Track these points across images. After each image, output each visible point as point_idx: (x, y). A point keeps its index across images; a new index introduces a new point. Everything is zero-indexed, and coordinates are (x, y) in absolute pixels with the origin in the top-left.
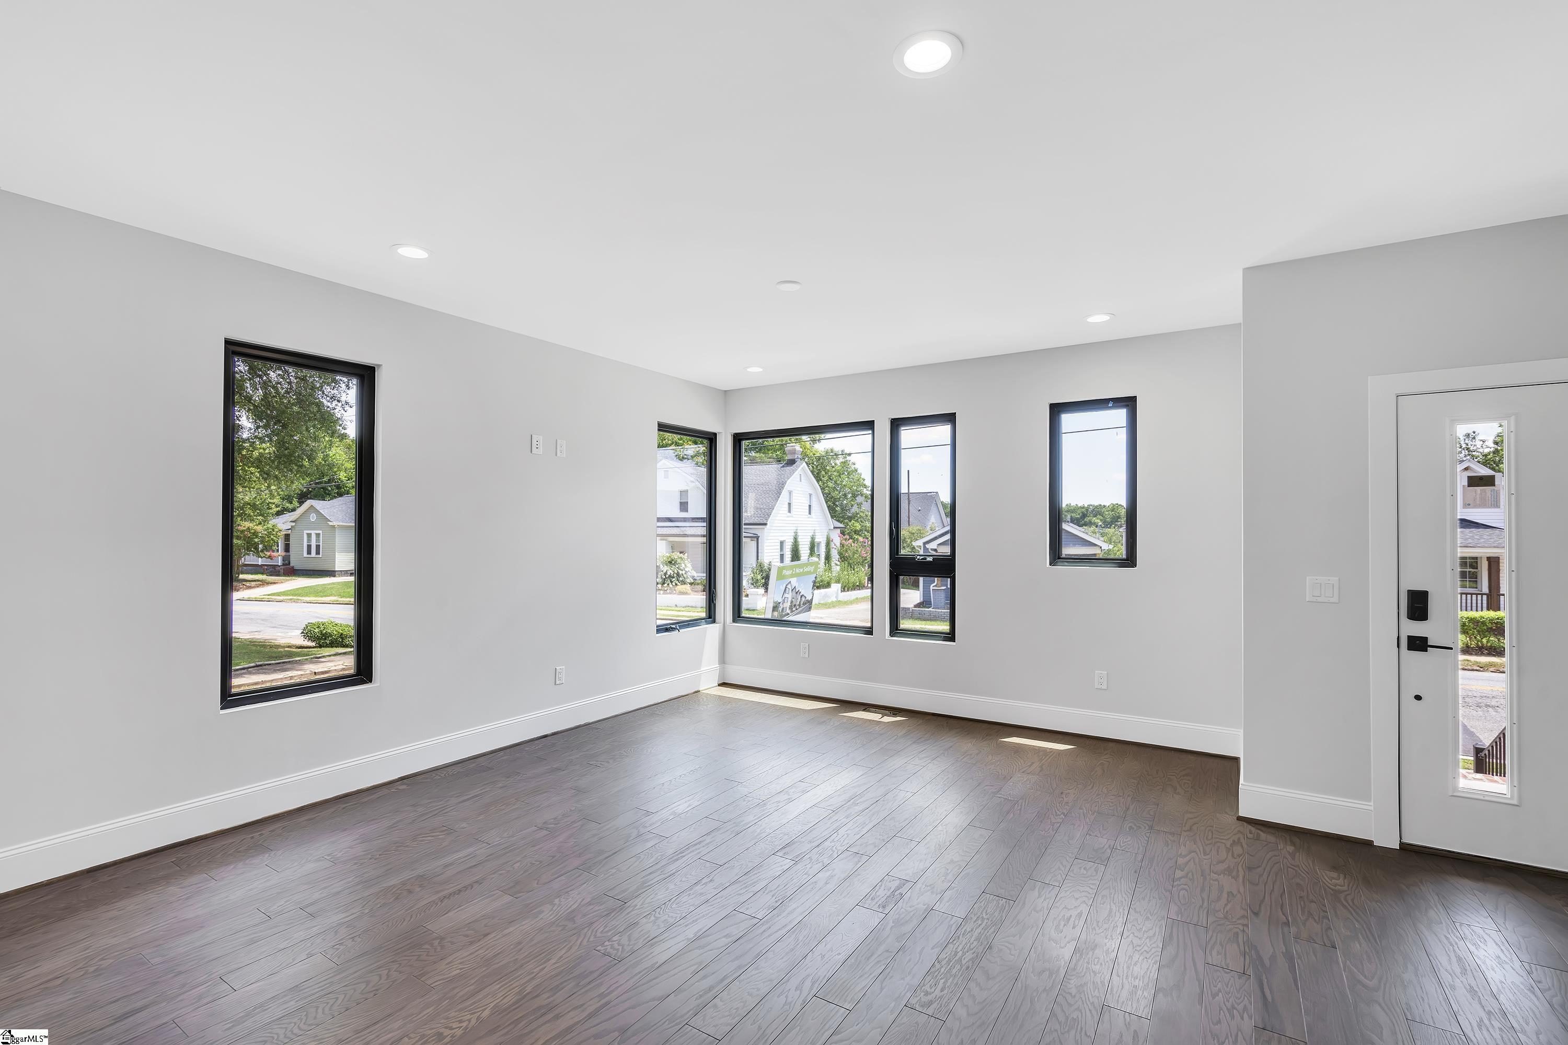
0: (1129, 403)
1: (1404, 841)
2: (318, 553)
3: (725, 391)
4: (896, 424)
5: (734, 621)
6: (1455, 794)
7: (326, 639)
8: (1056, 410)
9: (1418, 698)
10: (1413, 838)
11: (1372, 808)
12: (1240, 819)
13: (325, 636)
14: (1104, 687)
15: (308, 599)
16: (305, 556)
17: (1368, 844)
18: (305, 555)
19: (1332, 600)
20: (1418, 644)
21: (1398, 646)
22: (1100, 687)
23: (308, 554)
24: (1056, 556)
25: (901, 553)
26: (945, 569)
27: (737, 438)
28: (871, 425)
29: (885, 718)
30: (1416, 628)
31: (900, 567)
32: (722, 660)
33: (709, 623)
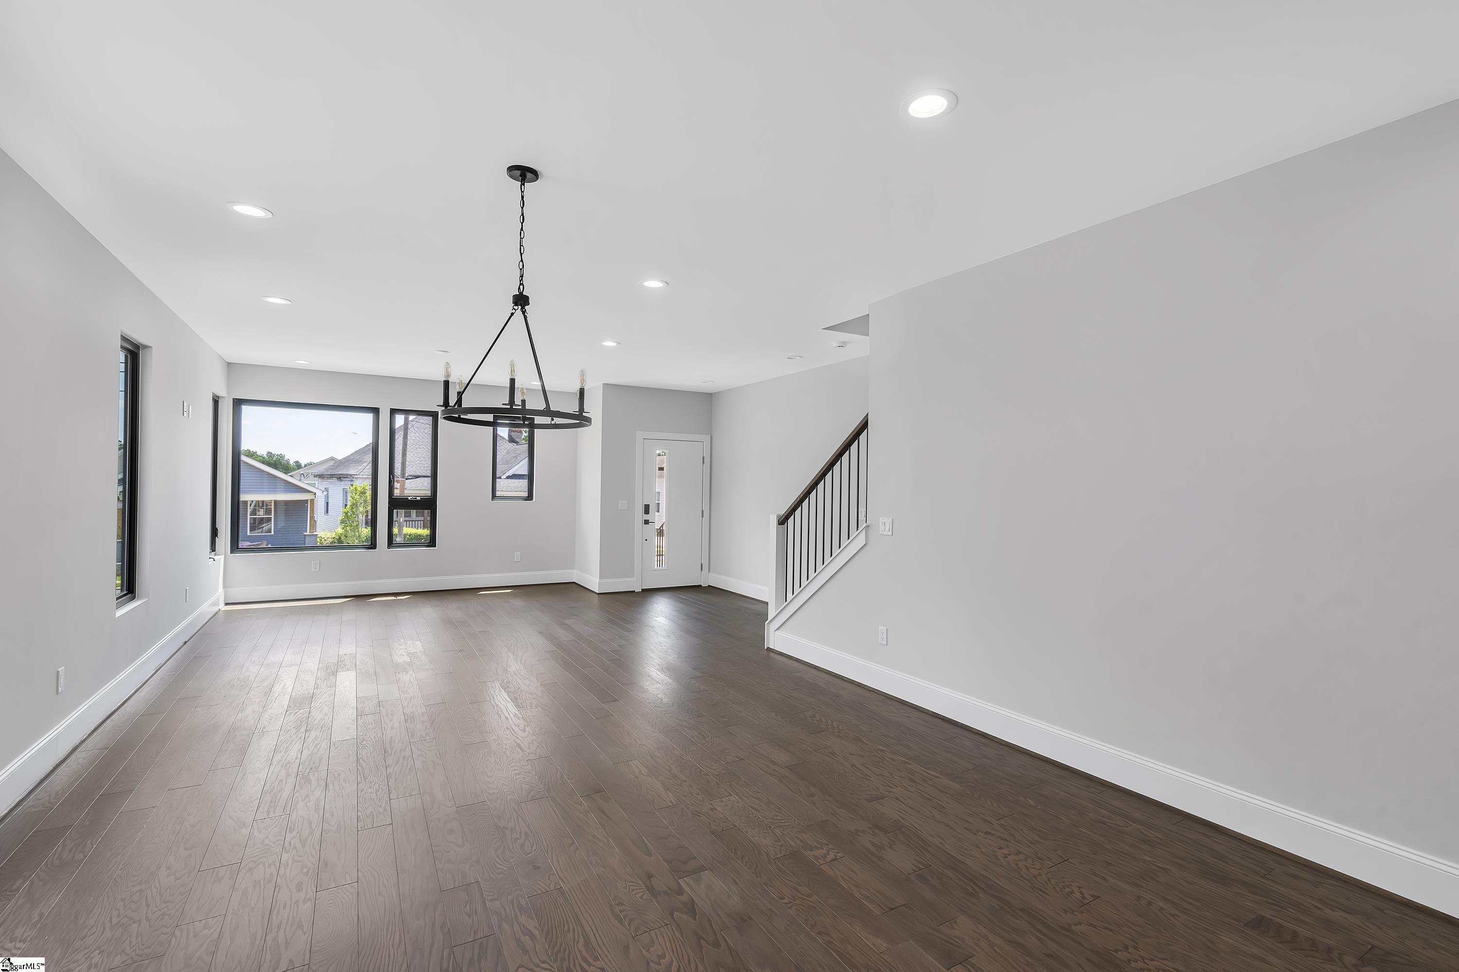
1: (644, 588)
9: (646, 540)
11: (635, 579)
17: (634, 591)
19: (625, 509)
20: (647, 522)
21: (642, 524)
24: (494, 496)
25: (395, 495)
26: (428, 504)
27: (238, 403)
28: (376, 411)
29: (398, 598)
30: (647, 517)
31: (395, 504)
32: (225, 585)
33: (217, 554)
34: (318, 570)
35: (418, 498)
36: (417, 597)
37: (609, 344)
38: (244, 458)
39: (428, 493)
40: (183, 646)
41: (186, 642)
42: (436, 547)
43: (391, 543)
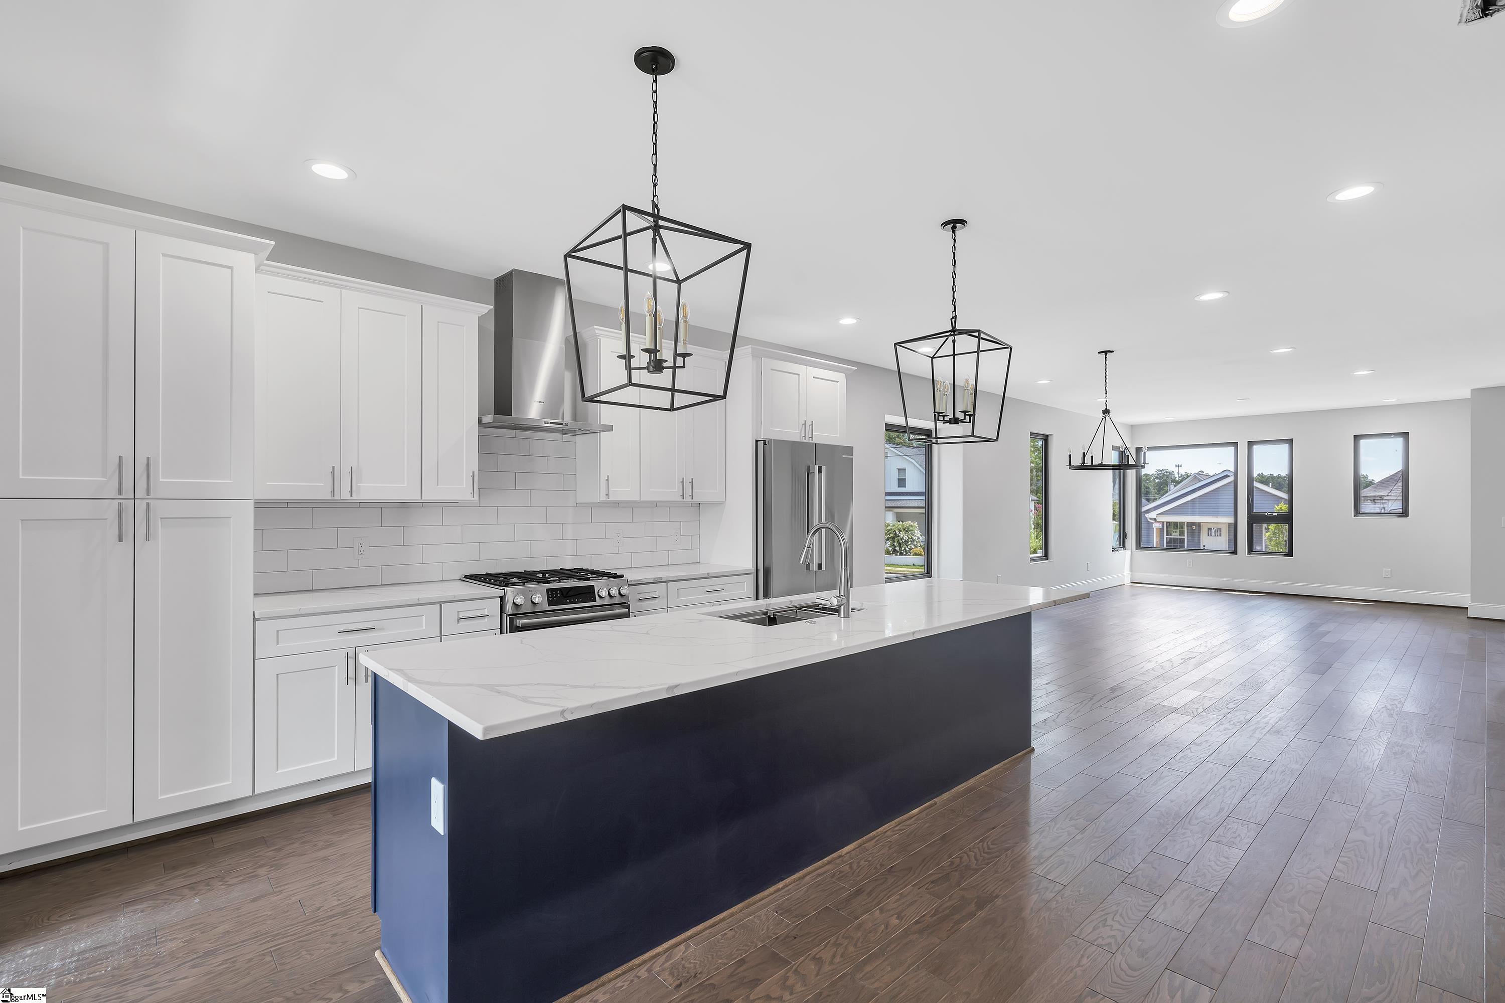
0: (1406, 435)
3: (1132, 426)
4: (1251, 444)
5: (1136, 549)
8: (1357, 438)
14: (1389, 576)
22: (1386, 576)
24: (1358, 512)
25: (1255, 513)
26: (1287, 518)
28: (1235, 444)
29: (1251, 594)
31: (1255, 519)
32: (1131, 570)
33: (1124, 550)
34: (1191, 566)
35: (1275, 514)
36: (1269, 596)
38: (1257, 484)
39: (1285, 511)
42: (1292, 556)
43: (1251, 550)
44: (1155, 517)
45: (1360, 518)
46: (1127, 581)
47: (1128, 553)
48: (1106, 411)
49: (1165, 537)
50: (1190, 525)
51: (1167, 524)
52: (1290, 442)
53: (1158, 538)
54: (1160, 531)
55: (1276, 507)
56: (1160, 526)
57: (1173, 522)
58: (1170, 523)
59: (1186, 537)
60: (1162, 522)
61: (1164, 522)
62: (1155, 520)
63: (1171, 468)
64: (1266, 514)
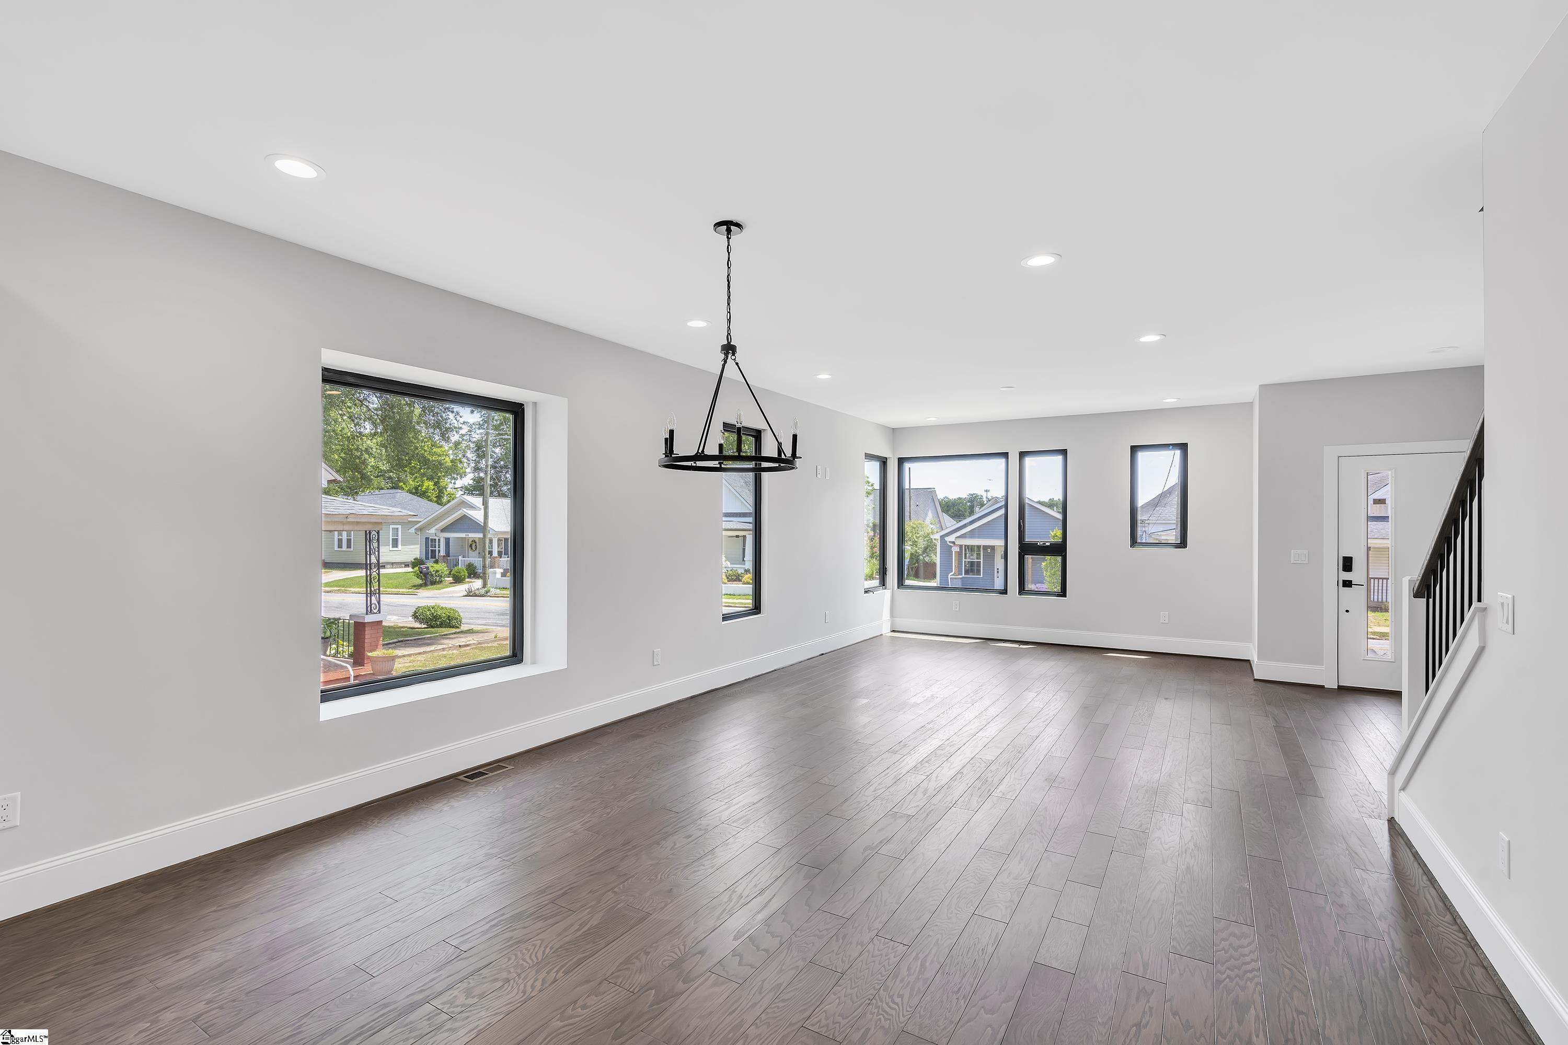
0: (1183, 447)
1: (1340, 684)
2: (349, 546)
3: (893, 429)
4: (1022, 455)
5: (898, 588)
6: (1365, 659)
7: (436, 621)
8: (1134, 449)
9: (1347, 611)
10: (1345, 683)
11: (1324, 669)
12: (1255, 680)
13: (436, 617)
14: (1166, 622)
15: (352, 590)
16: (335, 550)
17: (1323, 687)
18: (336, 548)
19: (1304, 562)
20: (1347, 584)
21: (1338, 585)
22: (1164, 622)
23: (339, 548)
24: (1134, 542)
25: (1027, 540)
26: (1059, 549)
27: (901, 461)
28: (1005, 455)
29: (1021, 646)
30: (1347, 576)
31: (1026, 549)
32: (892, 615)
33: (883, 589)
34: (958, 609)
35: (1048, 544)
36: (1040, 650)
37: (1150, 338)
39: (1059, 540)
40: (818, 656)
41: (823, 654)
42: (1066, 597)
43: (1022, 590)
44: (954, 541)
45: (1137, 550)
46: (886, 631)
47: (886, 594)
48: (729, 349)
49: (964, 560)
50: (985, 547)
51: (965, 547)
52: (1064, 452)
53: (957, 562)
54: (959, 554)
55: (1051, 533)
56: (958, 549)
57: (971, 546)
58: (968, 546)
59: (982, 561)
60: (960, 545)
61: (962, 545)
62: (954, 543)
63: (980, 492)
64: (1039, 544)
